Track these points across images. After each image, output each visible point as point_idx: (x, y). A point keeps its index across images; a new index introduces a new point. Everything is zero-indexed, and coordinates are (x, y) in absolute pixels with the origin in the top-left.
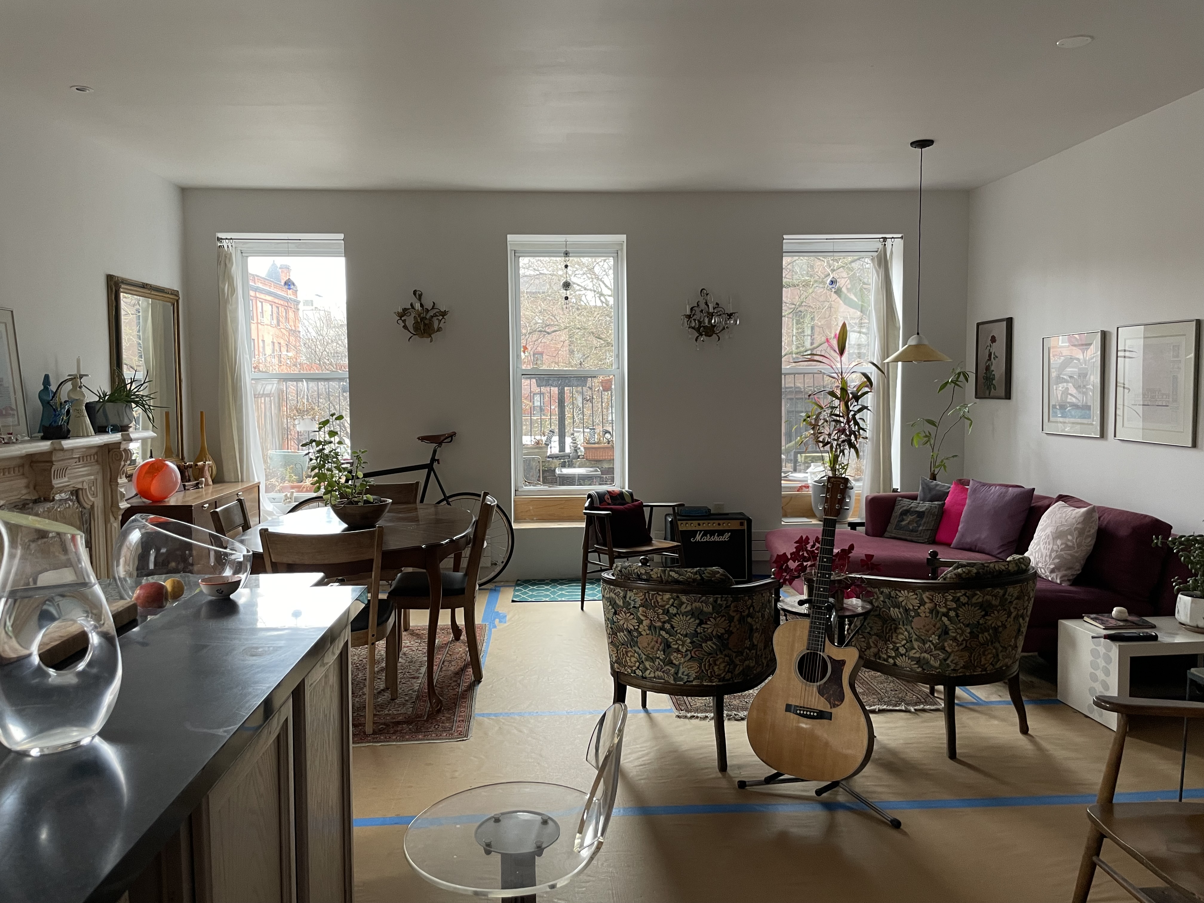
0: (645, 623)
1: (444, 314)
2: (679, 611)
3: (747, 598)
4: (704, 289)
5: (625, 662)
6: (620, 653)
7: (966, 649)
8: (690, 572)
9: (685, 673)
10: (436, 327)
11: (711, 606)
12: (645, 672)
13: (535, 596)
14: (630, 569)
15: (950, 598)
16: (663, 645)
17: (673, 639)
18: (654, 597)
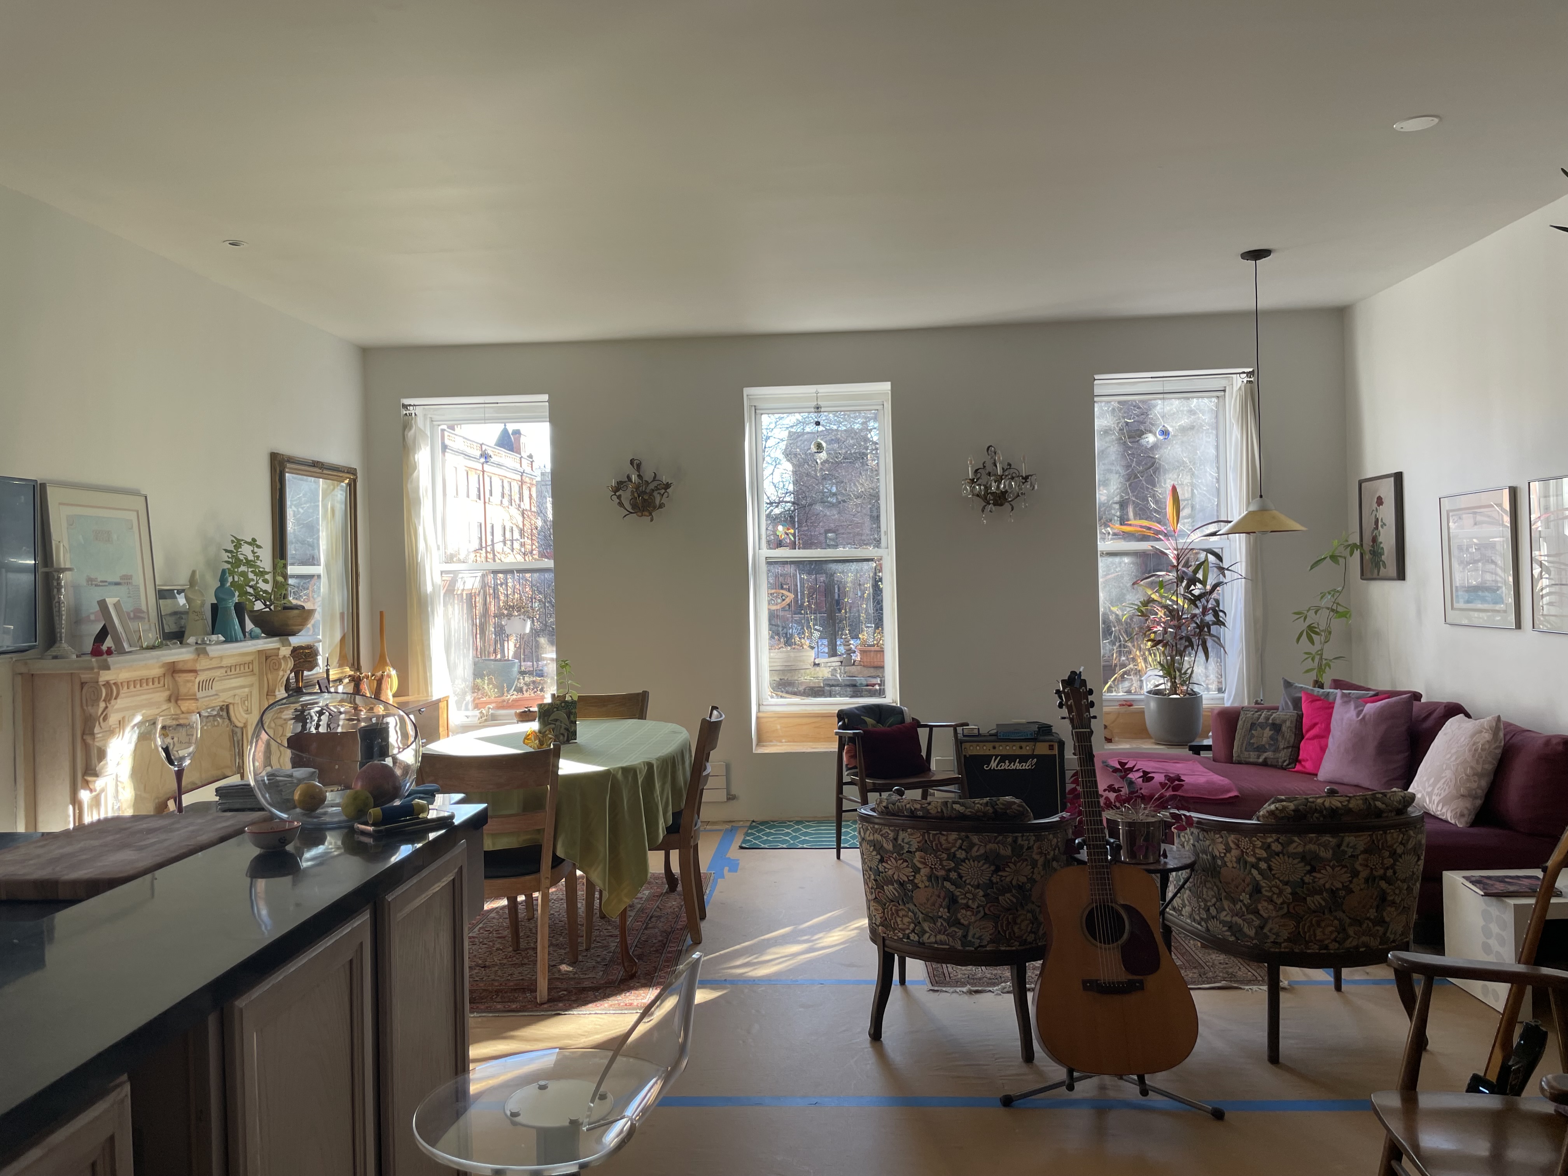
0: (923, 872)
1: (667, 486)
2: (969, 855)
3: (1051, 836)
4: (991, 446)
5: (894, 923)
6: (888, 912)
7: (1288, 915)
8: (978, 803)
9: (976, 936)
10: (657, 503)
11: (1009, 848)
12: (923, 936)
13: (770, 842)
14: (899, 804)
15: (1258, 843)
16: (947, 900)
17: (960, 892)
18: (936, 838)
